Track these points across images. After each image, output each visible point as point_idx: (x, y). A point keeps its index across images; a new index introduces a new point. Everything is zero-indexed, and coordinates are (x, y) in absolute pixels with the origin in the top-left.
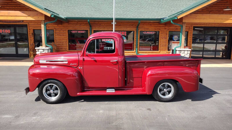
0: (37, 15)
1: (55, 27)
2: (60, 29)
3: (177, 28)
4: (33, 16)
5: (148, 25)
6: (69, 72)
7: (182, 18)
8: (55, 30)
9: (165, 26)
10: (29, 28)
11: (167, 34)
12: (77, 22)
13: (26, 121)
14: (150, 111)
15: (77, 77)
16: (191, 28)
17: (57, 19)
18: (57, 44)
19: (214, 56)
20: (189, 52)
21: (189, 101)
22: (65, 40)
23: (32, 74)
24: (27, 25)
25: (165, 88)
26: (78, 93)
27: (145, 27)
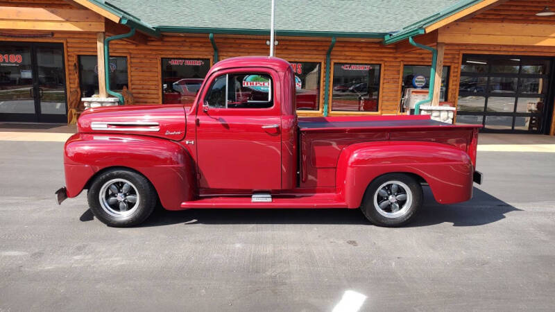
0: (87, 18)
1: (131, 51)
2: (142, 56)
3: (423, 58)
4: (76, 22)
5: (353, 49)
6: (162, 151)
7: (435, 32)
8: (131, 57)
9: (396, 52)
10: (68, 52)
11: (399, 71)
12: (183, 39)
13: (57, 265)
14: (356, 247)
15: (181, 165)
16: (457, 57)
17: (134, 30)
18: (134, 91)
19: (510, 128)
20: (451, 115)
21: (448, 225)
22: (155, 83)
23: (73, 155)
24: (62, 44)
25: (391, 194)
26: (184, 204)
27: (347, 53)
